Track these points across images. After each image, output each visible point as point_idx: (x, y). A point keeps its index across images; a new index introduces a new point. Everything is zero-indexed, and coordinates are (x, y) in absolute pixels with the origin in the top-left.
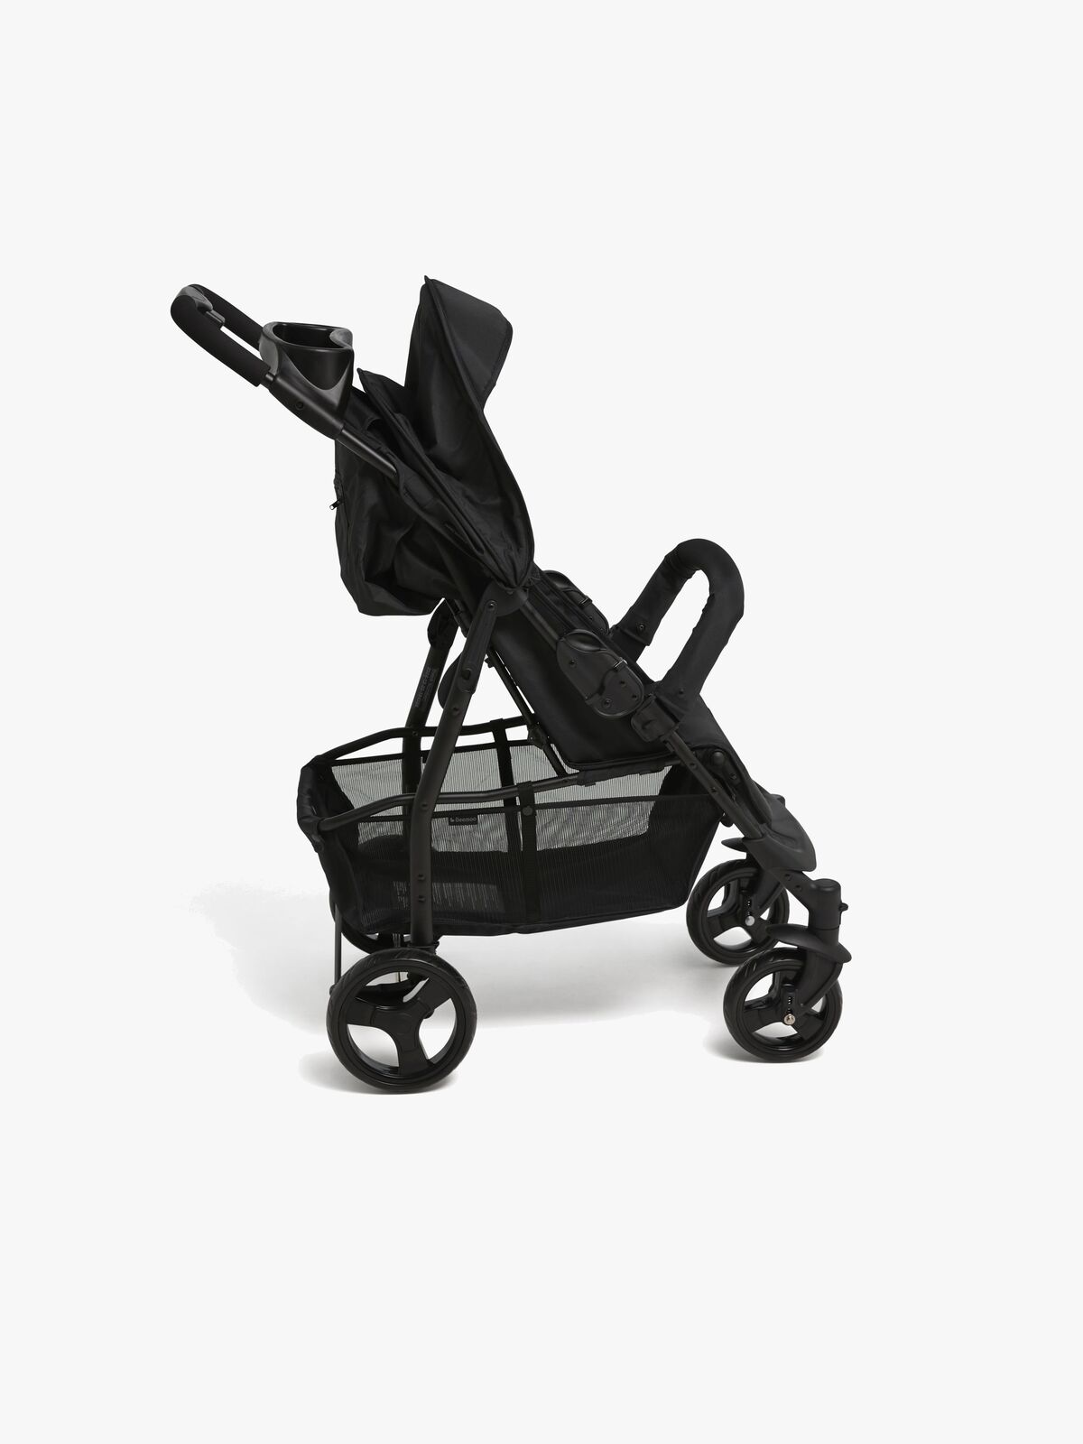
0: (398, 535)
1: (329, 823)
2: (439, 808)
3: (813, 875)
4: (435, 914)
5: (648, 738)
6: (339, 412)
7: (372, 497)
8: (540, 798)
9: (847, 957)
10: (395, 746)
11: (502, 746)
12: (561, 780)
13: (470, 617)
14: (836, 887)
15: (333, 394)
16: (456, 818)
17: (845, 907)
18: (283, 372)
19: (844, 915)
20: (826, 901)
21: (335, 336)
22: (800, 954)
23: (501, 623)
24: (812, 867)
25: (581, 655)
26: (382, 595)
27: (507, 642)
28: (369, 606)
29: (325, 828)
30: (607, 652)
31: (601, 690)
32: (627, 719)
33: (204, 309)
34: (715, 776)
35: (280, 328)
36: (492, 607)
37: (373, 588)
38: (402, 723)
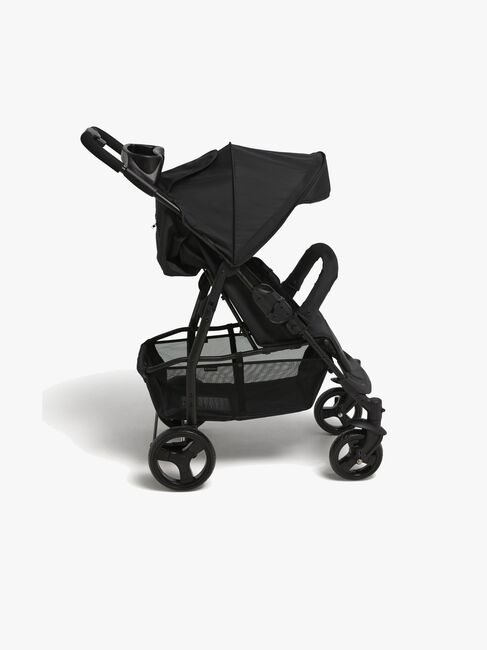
0: (182, 240)
1: (151, 369)
2: (200, 363)
3: (369, 396)
4: (197, 411)
5: (294, 333)
6: (156, 185)
7: (170, 223)
8: (245, 359)
9: (385, 433)
10: (184, 335)
11: (232, 336)
12: (255, 351)
13: (214, 278)
14: (380, 401)
15: (153, 176)
16: (208, 368)
17: (384, 410)
18: (130, 167)
19: (383, 414)
20: (376, 408)
21: (155, 151)
22: (363, 432)
23: (228, 280)
24: (369, 392)
25: (264, 296)
26: (174, 267)
27: (230, 289)
28: (168, 272)
29: (149, 372)
30: (275, 293)
31: (272, 311)
32: (284, 324)
33: (96, 138)
34: (325, 350)
35: (131, 147)
36: (224, 273)
37: (170, 264)
38: (187, 325)
